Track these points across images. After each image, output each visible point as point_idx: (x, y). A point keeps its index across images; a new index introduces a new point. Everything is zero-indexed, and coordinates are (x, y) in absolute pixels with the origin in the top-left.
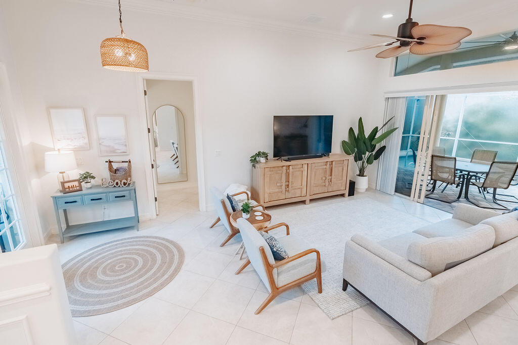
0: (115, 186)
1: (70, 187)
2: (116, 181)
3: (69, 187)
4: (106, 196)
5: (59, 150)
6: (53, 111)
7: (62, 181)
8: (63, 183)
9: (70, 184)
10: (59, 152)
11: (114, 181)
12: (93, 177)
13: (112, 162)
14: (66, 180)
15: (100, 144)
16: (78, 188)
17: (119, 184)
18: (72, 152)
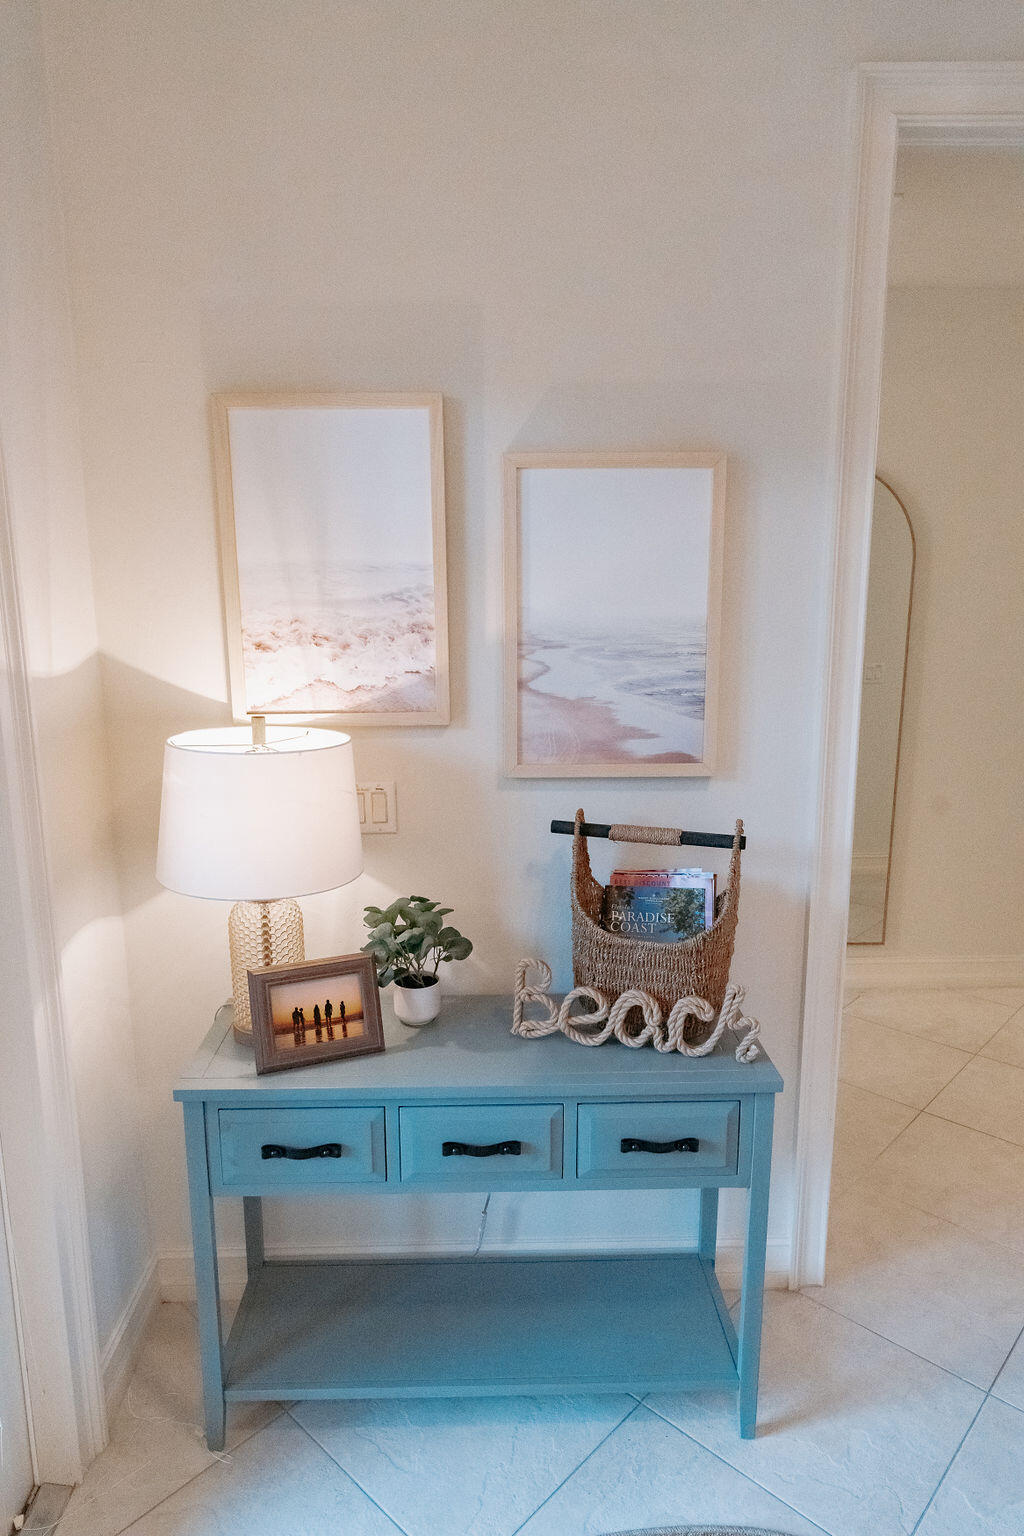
0: (612, 1040)
1: (309, 1016)
2: (629, 998)
3: (298, 1015)
4: (556, 1127)
5: (258, 717)
6: (242, 418)
7: (258, 965)
8: (263, 986)
9: (307, 997)
10: (258, 737)
11: (612, 996)
12: (456, 946)
13: (602, 831)
14: (282, 959)
15: (521, 685)
16: (355, 1029)
17: (651, 1028)
18: (344, 738)
